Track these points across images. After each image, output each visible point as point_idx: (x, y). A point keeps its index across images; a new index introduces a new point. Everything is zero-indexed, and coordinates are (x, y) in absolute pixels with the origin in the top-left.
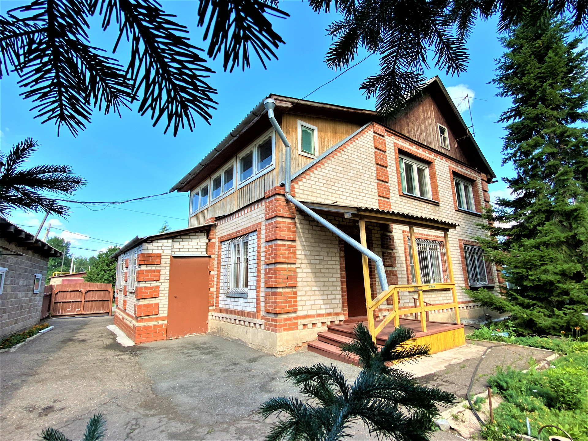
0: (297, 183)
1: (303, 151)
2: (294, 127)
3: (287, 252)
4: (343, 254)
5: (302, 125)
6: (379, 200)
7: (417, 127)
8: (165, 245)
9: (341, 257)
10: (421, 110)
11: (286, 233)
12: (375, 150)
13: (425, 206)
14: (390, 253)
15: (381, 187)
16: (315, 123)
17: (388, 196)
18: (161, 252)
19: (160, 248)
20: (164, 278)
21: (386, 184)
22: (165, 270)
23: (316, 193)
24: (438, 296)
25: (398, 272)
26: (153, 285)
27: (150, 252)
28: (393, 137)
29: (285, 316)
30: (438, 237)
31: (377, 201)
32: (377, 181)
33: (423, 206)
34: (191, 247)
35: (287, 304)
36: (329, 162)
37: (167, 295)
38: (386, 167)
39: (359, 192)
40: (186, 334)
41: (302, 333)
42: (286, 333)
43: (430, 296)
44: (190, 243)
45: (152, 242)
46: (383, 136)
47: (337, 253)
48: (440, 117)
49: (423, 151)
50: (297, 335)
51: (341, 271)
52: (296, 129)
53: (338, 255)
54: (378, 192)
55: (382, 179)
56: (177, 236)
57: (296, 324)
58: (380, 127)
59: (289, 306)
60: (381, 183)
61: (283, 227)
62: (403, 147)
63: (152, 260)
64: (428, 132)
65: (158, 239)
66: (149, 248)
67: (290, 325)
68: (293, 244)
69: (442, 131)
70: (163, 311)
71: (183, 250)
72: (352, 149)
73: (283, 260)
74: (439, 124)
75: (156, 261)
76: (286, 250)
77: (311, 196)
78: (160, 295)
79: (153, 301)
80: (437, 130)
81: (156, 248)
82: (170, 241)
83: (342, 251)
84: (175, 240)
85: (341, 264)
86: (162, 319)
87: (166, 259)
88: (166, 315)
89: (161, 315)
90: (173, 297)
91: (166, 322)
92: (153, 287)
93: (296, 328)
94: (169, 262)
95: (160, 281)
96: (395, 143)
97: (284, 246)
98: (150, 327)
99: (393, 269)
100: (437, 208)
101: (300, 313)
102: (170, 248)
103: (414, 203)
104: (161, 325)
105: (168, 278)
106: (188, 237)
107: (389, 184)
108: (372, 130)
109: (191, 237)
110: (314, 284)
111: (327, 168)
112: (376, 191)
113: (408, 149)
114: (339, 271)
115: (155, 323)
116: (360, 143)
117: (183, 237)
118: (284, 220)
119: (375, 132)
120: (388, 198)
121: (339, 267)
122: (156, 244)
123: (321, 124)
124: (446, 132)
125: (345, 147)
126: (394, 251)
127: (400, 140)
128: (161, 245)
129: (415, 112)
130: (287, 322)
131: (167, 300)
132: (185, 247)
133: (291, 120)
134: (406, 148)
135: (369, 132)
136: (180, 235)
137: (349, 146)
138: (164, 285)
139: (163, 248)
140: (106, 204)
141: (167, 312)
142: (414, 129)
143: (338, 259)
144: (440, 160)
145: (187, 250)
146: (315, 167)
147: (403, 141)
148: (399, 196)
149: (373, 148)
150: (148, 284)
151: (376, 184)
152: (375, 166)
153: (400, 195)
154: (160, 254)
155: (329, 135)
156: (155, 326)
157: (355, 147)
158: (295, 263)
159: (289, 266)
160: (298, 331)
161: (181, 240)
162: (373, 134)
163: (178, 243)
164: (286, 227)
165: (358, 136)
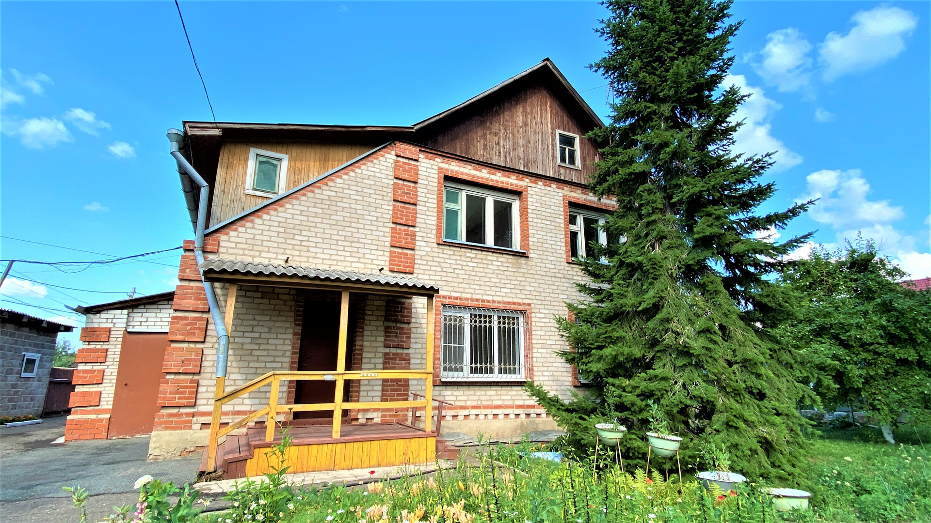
0: (227, 234)
1: (254, 189)
2: (243, 158)
3: (189, 328)
4: (299, 329)
5: (257, 155)
6: (391, 252)
7: (505, 140)
8: (117, 316)
9: (295, 334)
10: (519, 114)
11: (192, 302)
12: (396, 181)
13: (495, 259)
14: (403, 328)
15: (397, 233)
16: (284, 149)
17: (410, 246)
18: (111, 325)
19: (110, 321)
20: (112, 360)
21: (411, 229)
22: (115, 349)
23: (262, 245)
24: (499, 393)
25: (411, 356)
26: (95, 368)
27: (96, 325)
28: (438, 160)
29: (175, 411)
30: (514, 304)
31: (388, 254)
32: (394, 226)
33: (489, 258)
34: (159, 319)
35: (177, 396)
36: (294, 202)
37: (115, 381)
38: (415, 205)
39: (351, 242)
40: (137, 433)
41: (196, 434)
42: (168, 432)
43: (484, 393)
44: (158, 315)
45: (99, 312)
46: (417, 161)
47: (290, 328)
48: (566, 118)
49: (503, 176)
50: (188, 437)
51: (293, 353)
52: (246, 161)
53: (290, 331)
54: (391, 240)
55: (402, 222)
56: (140, 305)
57: (191, 421)
58: (411, 148)
59: (179, 398)
60: (398, 227)
61: (187, 293)
62: (457, 173)
63: (97, 336)
64: (531, 145)
65: (108, 310)
66: (94, 320)
67: (177, 423)
68: (205, 316)
69: (567, 141)
70: (107, 402)
71: (147, 324)
72: (346, 182)
73: (179, 337)
74: (558, 132)
75: (104, 337)
76: (187, 324)
77: (252, 250)
78: (104, 381)
79: (94, 389)
80: (553, 140)
81: (105, 321)
82: (125, 311)
83: (297, 325)
84: (135, 310)
85: (294, 344)
86: (104, 412)
87: (117, 335)
88: (111, 407)
89: (104, 407)
90: (122, 384)
91: (108, 416)
92: (95, 371)
93: (190, 428)
94: (121, 339)
95: (106, 364)
96: (440, 169)
97: (186, 318)
98: (86, 421)
99: (405, 351)
100: (522, 261)
101: (202, 409)
102: (125, 321)
103: (468, 255)
104: (101, 420)
105: (118, 360)
106: (156, 306)
107: (417, 229)
108: (393, 153)
109: (160, 307)
110: (237, 370)
111: (289, 211)
112: (389, 239)
113: (467, 175)
114: (289, 354)
115: (94, 417)
116: (364, 172)
117: (147, 306)
118: (192, 284)
119: (397, 156)
120: (413, 249)
121: (290, 348)
122: (104, 315)
123: (295, 151)
124: (577, 142)
125: (333, 180)
126: (412, 325)
127: (453, 164)
128: (112, 316)
129: (507, 115)
130: (174, 419)
131: (114, 388)
132: (149, 319)
133: (238, 150)
134: (463, 174)
135: (387, 155)
136: (144, 304)
137: (341, 178)
138: (111, 369)
139: (115, 321)
140: (87, 265)
141: (112, 403)
142: (498, 143)
143: (290, 336)
144: (543, 187)
145: (153, 324)
146: (265, 210)
147: (462, 164)
148: (436, 246)
149: (393, 178)
150: (89, 367)
151: (388, 230)
152: (392, 203)
153: (438, 244)
154: (110, 328)
155: (312, 163)
156: (93, 421)
157: (352, 178)
158: (204, 342)
159: (192, 345)
160: (191, 431)
161: (145, 310)
162: (395, 158)
163: (140, 315)
164: (192, 294)
165: (361, 162)
